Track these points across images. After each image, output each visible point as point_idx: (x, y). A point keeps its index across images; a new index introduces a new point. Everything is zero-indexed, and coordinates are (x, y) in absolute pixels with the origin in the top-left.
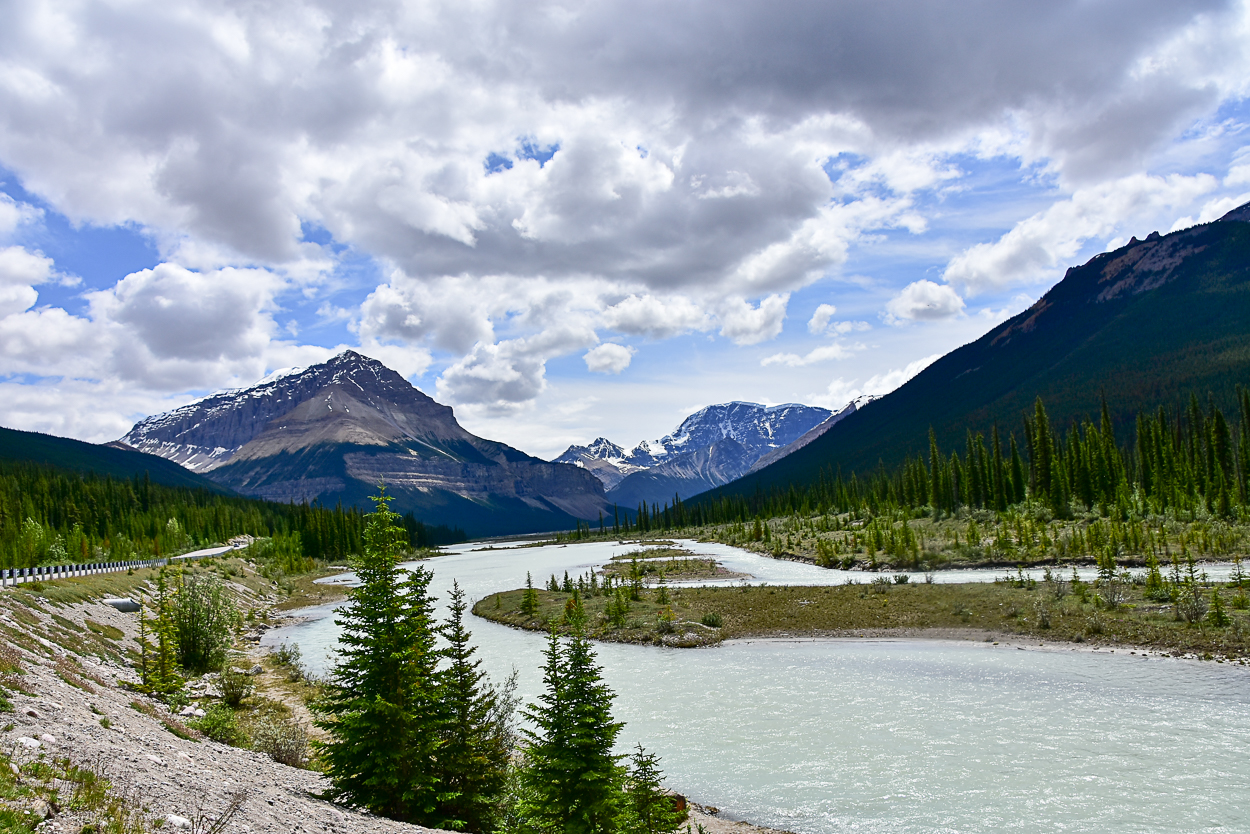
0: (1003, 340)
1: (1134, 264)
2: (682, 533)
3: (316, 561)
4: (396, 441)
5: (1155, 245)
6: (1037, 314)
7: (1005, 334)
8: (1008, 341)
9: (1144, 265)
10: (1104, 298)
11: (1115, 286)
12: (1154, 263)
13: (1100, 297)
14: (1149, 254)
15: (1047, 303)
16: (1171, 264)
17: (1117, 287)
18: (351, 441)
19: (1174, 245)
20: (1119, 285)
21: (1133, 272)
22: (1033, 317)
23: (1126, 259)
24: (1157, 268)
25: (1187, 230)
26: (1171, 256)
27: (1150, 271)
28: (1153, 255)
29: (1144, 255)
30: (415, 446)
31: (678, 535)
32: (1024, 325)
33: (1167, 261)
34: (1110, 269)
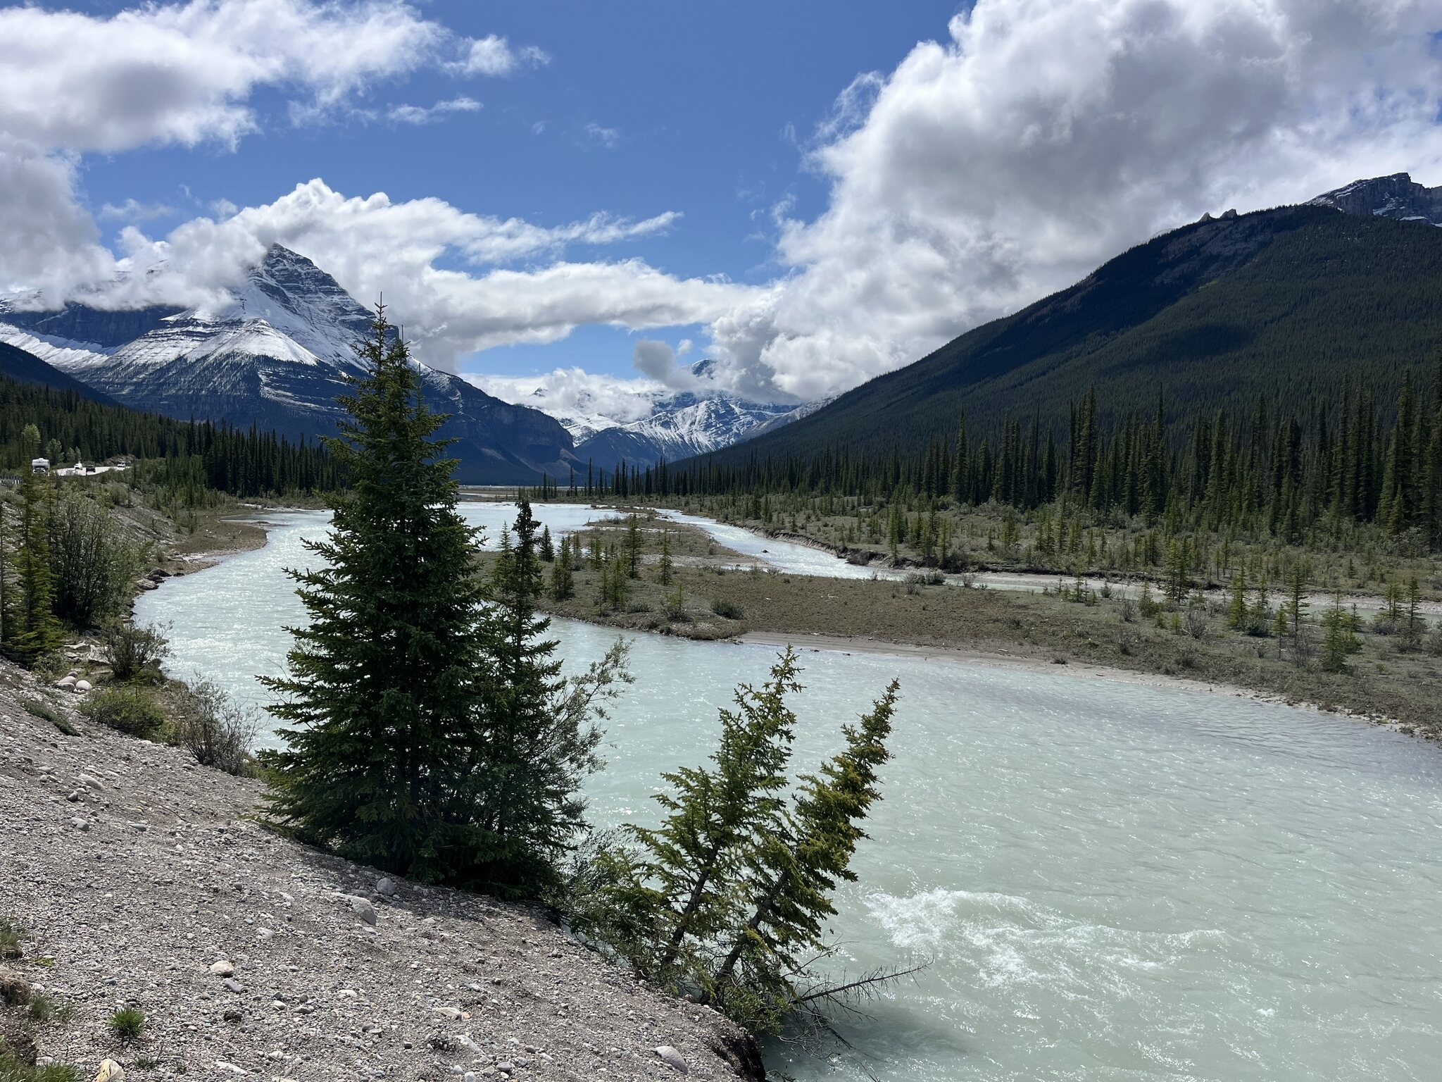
0: (1043, 317)
1: (1202, 245)
2: (664, 502)
3: (223, 495)
4: (327, 361)
5: (1230, 225)
6: (1084, 293)
7: (1045, 311)
8: (1047, 320)
9: (1214, 248)
10: (1162, 282)
11: (1177, 269)
12: (1225, 246)
13: (1158, 280)
14: (1222, 234)
15: (1097, 281)
16: (1244, 249)
17: (1177, 271)
19: (1252, 227)
20: (1183, 267)
21: (1199, 254)
22: (1079, 295)
23: (1194, 238)
24: (1229, 251)
25: (1269, 211)
26: (1246, 240)
27: (1219, 255)
28: (1226, 237)
29: (1216, 235)
31: (659, 503)
32: (1068, 303)
33: (1241, 245)
34: (1174, 248)
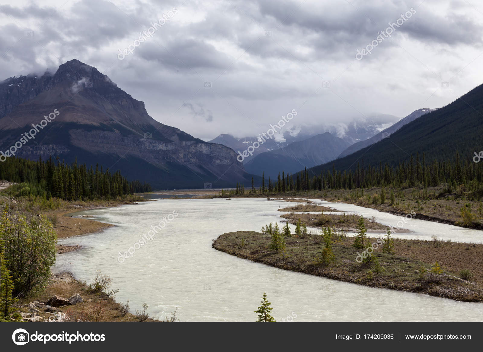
4: (105, 123)
18: (75, 121)
30: (118, 127)
